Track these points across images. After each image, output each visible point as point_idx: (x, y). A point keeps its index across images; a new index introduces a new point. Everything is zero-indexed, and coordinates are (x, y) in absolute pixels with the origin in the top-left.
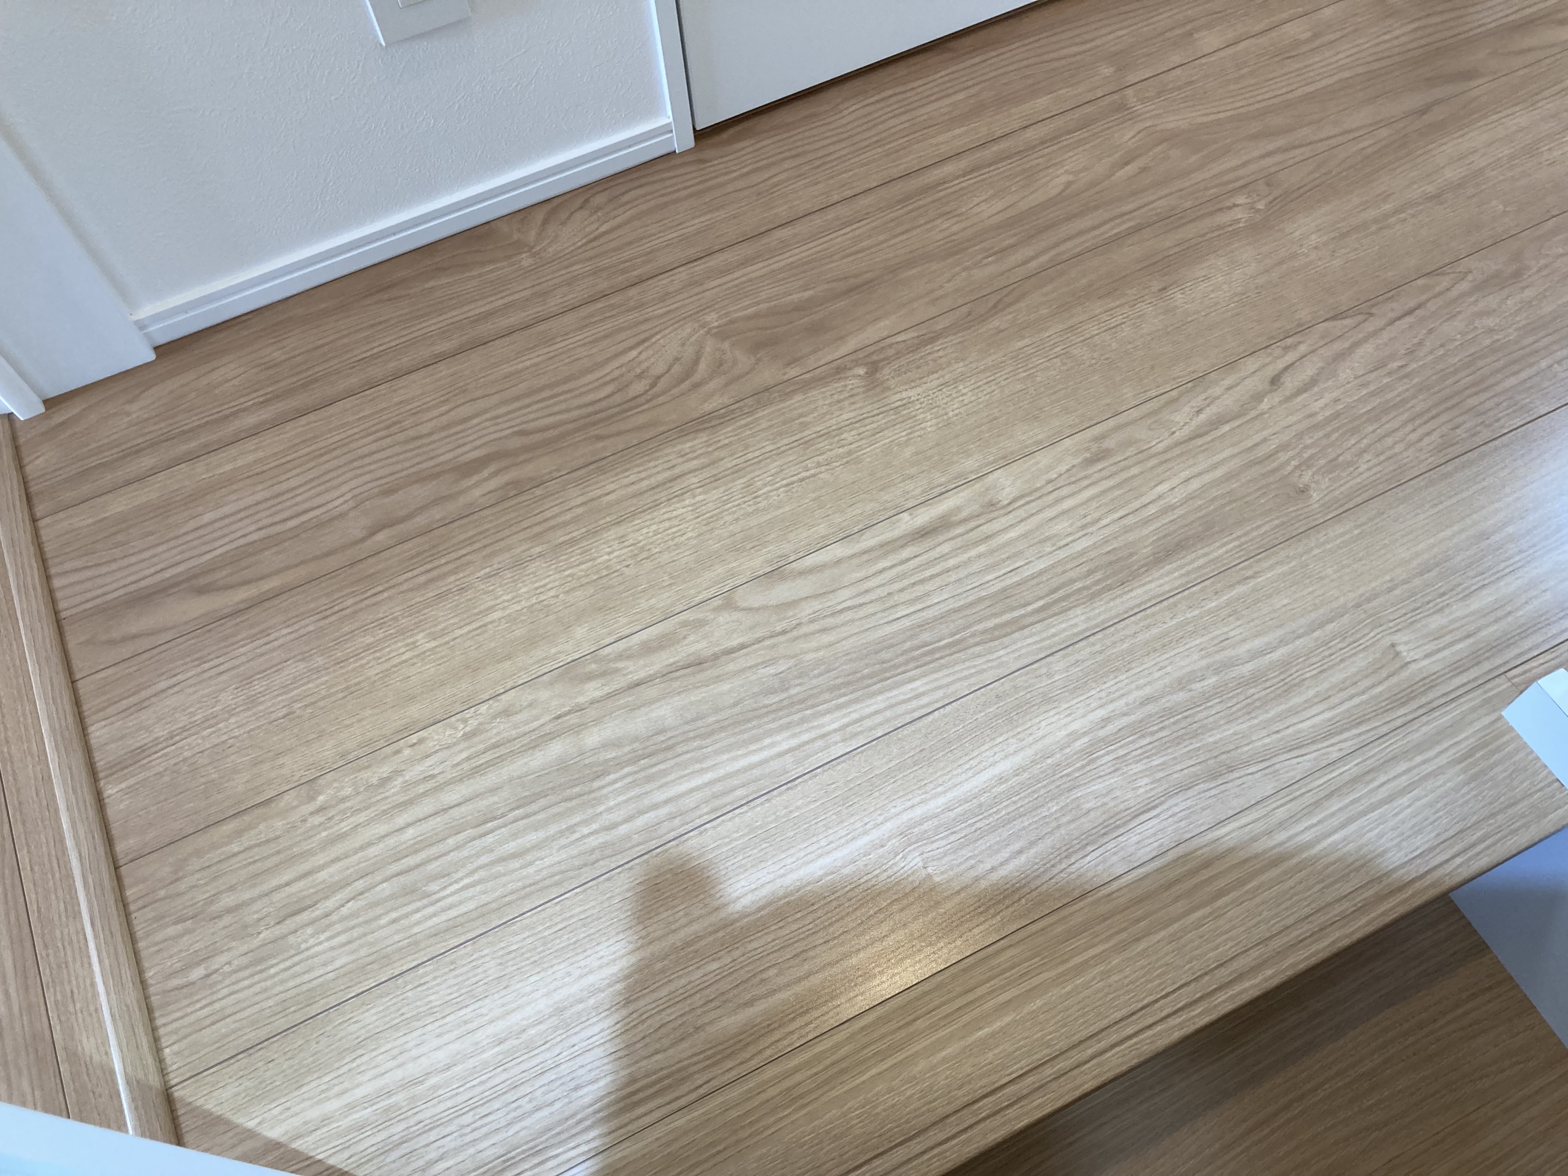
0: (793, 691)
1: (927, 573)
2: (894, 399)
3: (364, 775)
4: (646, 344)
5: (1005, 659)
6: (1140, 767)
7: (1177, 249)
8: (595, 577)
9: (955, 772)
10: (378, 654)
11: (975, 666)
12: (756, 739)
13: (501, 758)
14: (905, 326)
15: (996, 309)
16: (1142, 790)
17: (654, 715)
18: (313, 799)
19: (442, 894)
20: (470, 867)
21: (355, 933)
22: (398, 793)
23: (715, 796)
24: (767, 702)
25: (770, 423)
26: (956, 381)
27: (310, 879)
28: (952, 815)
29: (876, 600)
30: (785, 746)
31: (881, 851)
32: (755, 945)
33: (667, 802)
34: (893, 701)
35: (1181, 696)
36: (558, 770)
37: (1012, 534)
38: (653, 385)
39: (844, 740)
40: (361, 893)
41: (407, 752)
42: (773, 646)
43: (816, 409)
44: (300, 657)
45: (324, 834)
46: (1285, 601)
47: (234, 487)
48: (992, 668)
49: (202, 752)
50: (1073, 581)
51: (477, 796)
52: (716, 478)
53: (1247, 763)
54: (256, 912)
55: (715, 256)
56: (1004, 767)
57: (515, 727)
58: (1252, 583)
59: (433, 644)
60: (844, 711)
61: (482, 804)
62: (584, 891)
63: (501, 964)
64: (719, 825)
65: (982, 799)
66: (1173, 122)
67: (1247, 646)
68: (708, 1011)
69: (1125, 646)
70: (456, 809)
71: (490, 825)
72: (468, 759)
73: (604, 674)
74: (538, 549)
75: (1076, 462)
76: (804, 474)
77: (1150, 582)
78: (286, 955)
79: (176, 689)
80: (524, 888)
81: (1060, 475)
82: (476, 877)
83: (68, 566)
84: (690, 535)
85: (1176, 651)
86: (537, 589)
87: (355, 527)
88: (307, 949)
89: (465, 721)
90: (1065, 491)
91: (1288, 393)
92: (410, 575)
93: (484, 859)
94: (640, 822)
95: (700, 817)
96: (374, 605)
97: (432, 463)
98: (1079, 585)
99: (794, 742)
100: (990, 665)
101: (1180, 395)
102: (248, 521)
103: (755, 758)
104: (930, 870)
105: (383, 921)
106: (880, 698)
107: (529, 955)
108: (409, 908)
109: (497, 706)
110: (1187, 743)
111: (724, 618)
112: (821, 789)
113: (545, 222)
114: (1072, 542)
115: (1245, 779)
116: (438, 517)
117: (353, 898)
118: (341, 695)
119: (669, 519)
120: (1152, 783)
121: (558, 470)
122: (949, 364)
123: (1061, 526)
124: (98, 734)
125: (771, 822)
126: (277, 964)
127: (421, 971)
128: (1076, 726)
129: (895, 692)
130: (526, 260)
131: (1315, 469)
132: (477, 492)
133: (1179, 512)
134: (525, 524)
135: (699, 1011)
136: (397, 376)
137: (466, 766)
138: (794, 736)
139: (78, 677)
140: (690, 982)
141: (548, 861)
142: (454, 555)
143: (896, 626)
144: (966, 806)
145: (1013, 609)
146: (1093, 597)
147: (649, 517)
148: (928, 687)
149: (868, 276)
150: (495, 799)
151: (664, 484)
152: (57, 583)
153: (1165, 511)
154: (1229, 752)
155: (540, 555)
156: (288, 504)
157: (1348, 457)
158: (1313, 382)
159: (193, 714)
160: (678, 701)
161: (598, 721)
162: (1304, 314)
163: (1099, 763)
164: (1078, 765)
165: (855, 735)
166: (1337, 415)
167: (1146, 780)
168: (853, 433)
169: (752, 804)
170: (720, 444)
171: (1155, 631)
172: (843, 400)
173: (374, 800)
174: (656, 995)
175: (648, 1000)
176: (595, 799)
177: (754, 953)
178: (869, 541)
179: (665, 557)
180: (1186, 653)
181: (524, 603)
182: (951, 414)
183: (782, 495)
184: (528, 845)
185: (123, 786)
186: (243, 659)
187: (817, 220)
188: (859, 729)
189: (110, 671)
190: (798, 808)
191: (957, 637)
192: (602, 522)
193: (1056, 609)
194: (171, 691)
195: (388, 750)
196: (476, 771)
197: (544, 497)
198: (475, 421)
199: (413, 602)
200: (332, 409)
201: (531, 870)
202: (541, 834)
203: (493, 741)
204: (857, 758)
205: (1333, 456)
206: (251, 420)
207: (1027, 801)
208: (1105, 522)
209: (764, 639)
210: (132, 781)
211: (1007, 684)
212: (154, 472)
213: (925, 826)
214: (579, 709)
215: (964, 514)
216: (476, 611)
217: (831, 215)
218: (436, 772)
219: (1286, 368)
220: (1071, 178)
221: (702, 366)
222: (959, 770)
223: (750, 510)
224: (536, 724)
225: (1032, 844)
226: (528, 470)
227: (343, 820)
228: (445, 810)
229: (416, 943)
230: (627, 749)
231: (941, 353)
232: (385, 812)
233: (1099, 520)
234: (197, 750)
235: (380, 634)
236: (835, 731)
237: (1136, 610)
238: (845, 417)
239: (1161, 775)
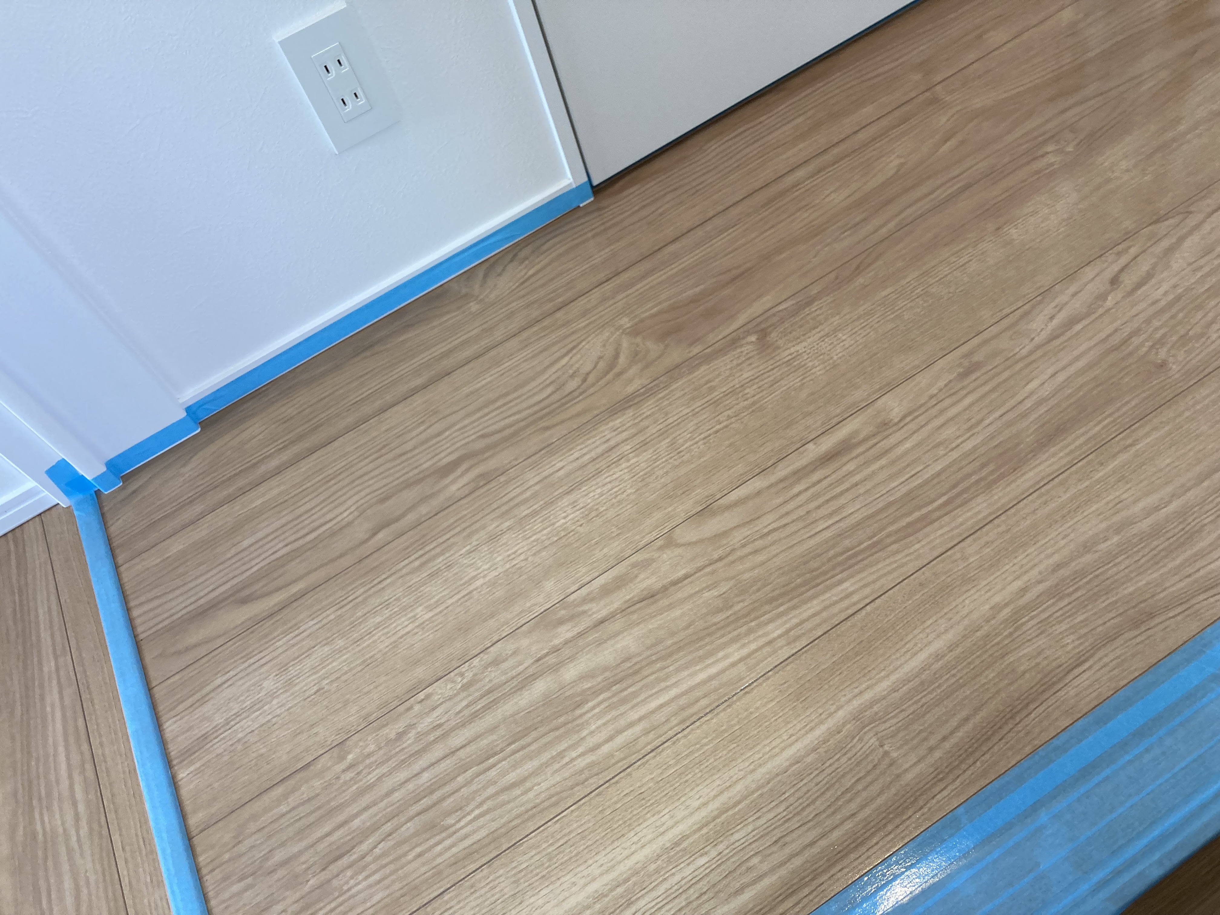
0: (737, 608)
1: (839, 490)
2: (784, 355)
3: (386, 731)
4: (574, 351)
5: (921, 551)
6: (1064, 627)
7: (1004, 196)
8: (556, 539)
9: (894, 657)
10: (386, 630)
11: (895, 562)
12: (710, 654)
13: (495, 702)
14: (784, 297)
15: (859, 270)
16: (1070, 647)
17: (619, 646)
18: (342, 758)
19: (458, 826)
20: (479, 799)
21: (387, 870)
22: (413, 743)
23: (683, 709)
24: (716, 620)
25: (682, 392)
26: (835, 331)
27: (346, 828)
28: (897, 695)
29: (797, 519)
30: (736, 656)
31: (838, 737)
32: (737, 836)
33: (640, 719)
34: (827, 603)
35: (1088, 558)
36: (544, 705)
37: (908, 445)
38: (584, 380)
39: (789, 644)
40: (389, 835)
41: (417, 708)
42: (713, 572)
43: (719, 375)
44: (324, 642)
45: (355, 787)
46: (1168, 461)
47: (264, 516)
48: (911, 560)
49: (253, 731)
50: (969, 475)
51: (478, 737)
52: (644, 444)
53: (1167, 609)
54: (303, 863)
55: (621, 275)
56: (938, 645)
57: (504, 673)
58: (1134, 449)
59: (431, 614)
60: (785, 618)
61: (484, 743)
62: (578, 808)
63: (514, 882)
64: (689, 734)
65: (923, 677)
66: (978, 103)
67: (1141, 505)
68: (703, 903)
69: (1028, 522)
70: (462, 750)
71: (491, 761)
72: (467, 706)
73: (572, 618)
74: (507, 524)
75: (951, 377)
76: (718, 427)
77: (1040, 464)
78: (331, 897)
79: (229, 683)
80: (527, 811)
81: (941, 390)
82: (485, 807)
83: (143, 599)
84: (629, 491)
85: (1076, 520)
86: (509, 556)
87: (360, 531)
88: (349, 890)
89: (462, 675)
90: (948, 402)
91: (1129, 288)
92: (406, 562)
93: (491, 790)
94: (620, 740)
95: (671, 729)
96: (380, 590)
97: (416, 471)
98: (974, 478)
99: (745, 651)
100: (908, 558)
101: (1034, 307)
102: (276, 541)
103: (713, 670)
104: (886, 748)
105: (410, 857)
106: (815, 602)
107: (538, 871)
108: (432, 842)
109: (486, 657)
110: (1104, 598)
111: (667, 555)
112: (775, 689)
113: (486, 276)
114: (962, 443)
115: (1168, 623)
116: (424, 512)
117: (383, 840)
118: (359, 668)
119: (610, 482)
120: (1078, 639)
121: (516, 459)
122: (826, 319)
123: (948, 432)
124: (170, 729)
125: (735, 725)
126: (325, 906)
127: (446, 897)
128: (997, 599)
129: (827, 595)
130: (474, 307)
131: (1169, 346)
132: (454, 488)
133: (1052, 402)
134: (494, 506)
135: (695, 904)
136: (383, 410)
137: (466, 713)
138: (744, 646)
139: (154, 684)
140: (683, 878)
141: (544, 785)
142: (440, 540)
143: (818, 539)
144: (910, 685)
145: (920, 508)
146: (990, 486)
147: (594, 483)
148: (856, 586)
149: (748, 265)
150: (494, 737)
151: (603, 455)
152: (135, 613)
153: (1039, 403)
154: (1145, 601)
155: (509, 529)
156: (307, 522)
157: (1198, 329)
158: (1149, 276)
159: (244, 701)
160: (637, 631)
161: (572, 658)
162: (1128, 224)
163: (1025, 628)
164: (1005, 633)
165: (798, 638)
166: (1178, 298)
167: (1072, 637)
168: (755, 387)
169: (716, 712)
170: (645, 415)
171: (1052, 505)
172: (741, 364)
173: (394, 752)
174: (654, 894)
175: (647, 899)
176: (578, 725)
177: (737, 844)
178: (782, 471)
179: (611, 514)
180: (1086, 520)
181: (500, 570)
182: (835, 358)
183: (701, 447)
184: (526, 774)
185: (192, 769)
186: (280, 650)
187: (700, 233)
188: (800, 632)
189: (177, 677)
190: (757, 708)
191: (875, 539)
192: (556, 493)
193: (958, 501)
194: (226, 685)
195: (402, 708)
196: (475, 716)
197: (507, 482)
198: (447, 433)
199: (410, 584)
200: (336, 444)
201: (531, 795)
202: (536, 763)
203: (487, 688)
204: (803, 657)
205: (1182, 332)
206: (274, 463)
207: (965, 672)
208: (987, 422)
209: (705, 567)
210: (198, 765)
211: (927, 573)
212: (202, 516)
213: (876, 708)
214: (556, 650)
215: (862, 436)
216: (461, 582)
217: (709, 227)
218: (442, 721)
219: (1122, 270)
220: (902, 160)
221: (622, 360)
222: (898, 655)
223: (676, 463)
224: (521, 668)
225: (977, 710)
226: (492, 464)
227: (369, 773)
228: (453, 753)
229: (439, 873)
230: (599, 679)
231: (818, 312)
232: (403, 761)
233: (982, 420)
234: (248, 730)
235: (387, 613)
236: (780, 636)
237: (1031, 491)
238: (745, 375)
239: (1085, 630)
